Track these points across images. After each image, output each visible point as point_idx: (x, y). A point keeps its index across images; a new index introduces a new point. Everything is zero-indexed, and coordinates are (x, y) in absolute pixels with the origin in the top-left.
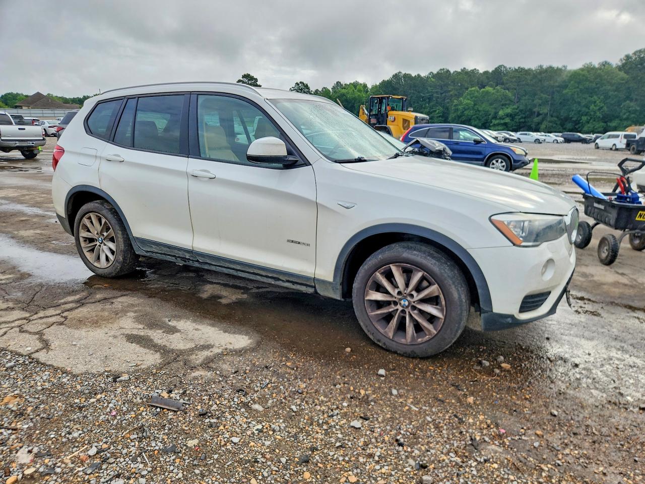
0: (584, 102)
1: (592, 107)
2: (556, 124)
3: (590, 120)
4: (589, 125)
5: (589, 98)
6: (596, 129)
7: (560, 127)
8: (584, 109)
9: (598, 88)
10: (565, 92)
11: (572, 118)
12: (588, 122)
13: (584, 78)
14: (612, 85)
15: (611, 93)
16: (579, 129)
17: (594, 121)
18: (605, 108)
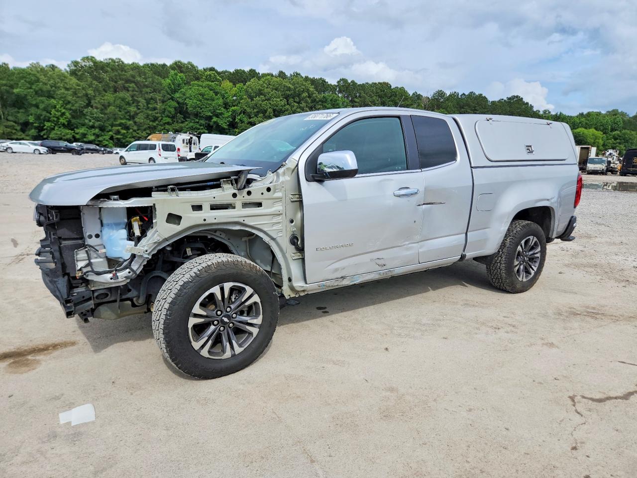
0: (42, 106)
1: (53, 111)
2: (16, 130)
3: (54, 127)
4: (54, 132)
5: (47, 101)
6: (64, 136)
7: (22, 133)
8: (44, 113)
9: (54, 91)
10: (16, 91)
11: (33, 123)
12: (53, 129)
13: (36, 79)
14: (67, 89)
15: (69, 98)
16: (45, 137)
17: (60, 127)
18: (68, 114)
